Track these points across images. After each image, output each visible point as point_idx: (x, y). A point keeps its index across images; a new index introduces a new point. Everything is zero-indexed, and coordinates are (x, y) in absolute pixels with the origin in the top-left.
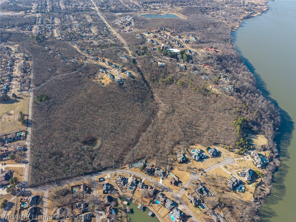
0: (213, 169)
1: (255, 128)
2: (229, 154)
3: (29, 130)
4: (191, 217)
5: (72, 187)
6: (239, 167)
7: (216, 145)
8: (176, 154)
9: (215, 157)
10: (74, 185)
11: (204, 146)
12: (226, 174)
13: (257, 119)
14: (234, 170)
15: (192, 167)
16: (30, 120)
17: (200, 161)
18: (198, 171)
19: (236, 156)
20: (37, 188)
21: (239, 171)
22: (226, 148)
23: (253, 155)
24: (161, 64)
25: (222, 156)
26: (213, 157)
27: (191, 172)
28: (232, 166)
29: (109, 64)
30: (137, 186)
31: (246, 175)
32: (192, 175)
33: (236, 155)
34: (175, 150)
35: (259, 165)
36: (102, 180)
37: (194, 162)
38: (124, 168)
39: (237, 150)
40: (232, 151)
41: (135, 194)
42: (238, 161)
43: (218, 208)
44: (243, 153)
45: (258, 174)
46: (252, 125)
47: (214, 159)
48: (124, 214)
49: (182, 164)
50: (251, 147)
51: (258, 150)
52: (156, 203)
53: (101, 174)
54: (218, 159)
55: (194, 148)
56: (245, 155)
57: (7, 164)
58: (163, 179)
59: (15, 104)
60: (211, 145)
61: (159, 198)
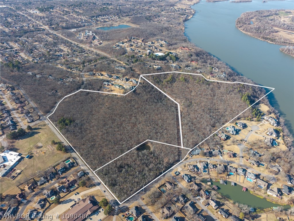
0: (249, 137)
2: (252, 123)
3: (75, 155)
4: (260, 174)
5: (158, 188)
6: (264, 130)
7: (239, 120)
8: (217, 135)
9: (245, 128)
10: (159, 186)
11: (232, 123)
12: (260, 137)
13: (253, 93)
14: (263, 133)
15: (235, 141)
16: (67, 146)
17: (237, 134)
18: (241, 142)
21: (267, 133)
22: (248, 120)
23: (267, 119)
24: (157, 67)
25: (248, 126)
26: (243, 128)
27: (237, 144)
28: (260, 131)
29: (109, 76)
30: (208, 168)
31: (273, 133)
32: (239, 146)
33: (256, 122)
35: (275, 124)
36: (178, 173)
37: (233, 136)
38: (187, 158)
39: (255, 119)
40: (252, 121)
41: (211, 175)
42: (261, 126)
43: (272, 162)
44: (260, 120)
45: (278, 130)
47: (245, 130)
48: (214, 192)
49: (227, 141)
50: (262, 114)
51: (267, 115)
52: (231, 175)
54: (247, 129)
55: (226, 127)
56: (262, 121)
57: (80, 192)
58: (222, 156)
61: (231, 170)
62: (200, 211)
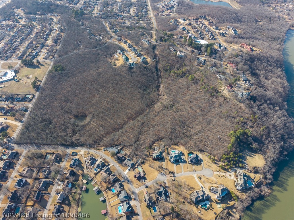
0: (185, 176)
1: (255, 145)
2: (211, 166)
3: (37, 94)
4: (138, 215)
5: (47, 153)
6: (215, 182)
7: (201, 152)
8: (154, 150)
9: (194, 164)
10: (50, 152)
11: (187, 149)
12: (196, 185)
13: (262, 136)
14: (208, 184)
15: (164, 167)
16: (41, 86)
17: (175, 164)
18: (168, 173)
19: (218, 170)
20: (20, 145)
21: (212, 187)
22: (210, 158)
23: (238, 174)
24: (180, 54)
25: (202, 165)
26: (191, 163)
27: (160, 172)
29: (129, 46)
30: (102, 170)
31: (218, 192)
32: (160, 175)
33: (218, 168)
34: (155, 145)
35: (240, 187)
36: (75, 154)
37: (169, 163)
38: (99, 149)
39: (221, 164)
40: (216, 163)
41: (97, 176)
42: (217, 176)
44: (228, 169)
45: (233, 195)
46: (252, 141)
47: (191, 166)
48: (79, 191)
49: (155, 161)
50: (240, 165)
51: (248, 170)
52: (112, 191)
53: (76, 149)
54: (195, 167)
55: (175, 149)
56: (228, 172)
57: (8, 119)
58: (129, 170)
59: (37, 69)
60: (195, 151)
61: (116, 187)
62: (47, 192)
